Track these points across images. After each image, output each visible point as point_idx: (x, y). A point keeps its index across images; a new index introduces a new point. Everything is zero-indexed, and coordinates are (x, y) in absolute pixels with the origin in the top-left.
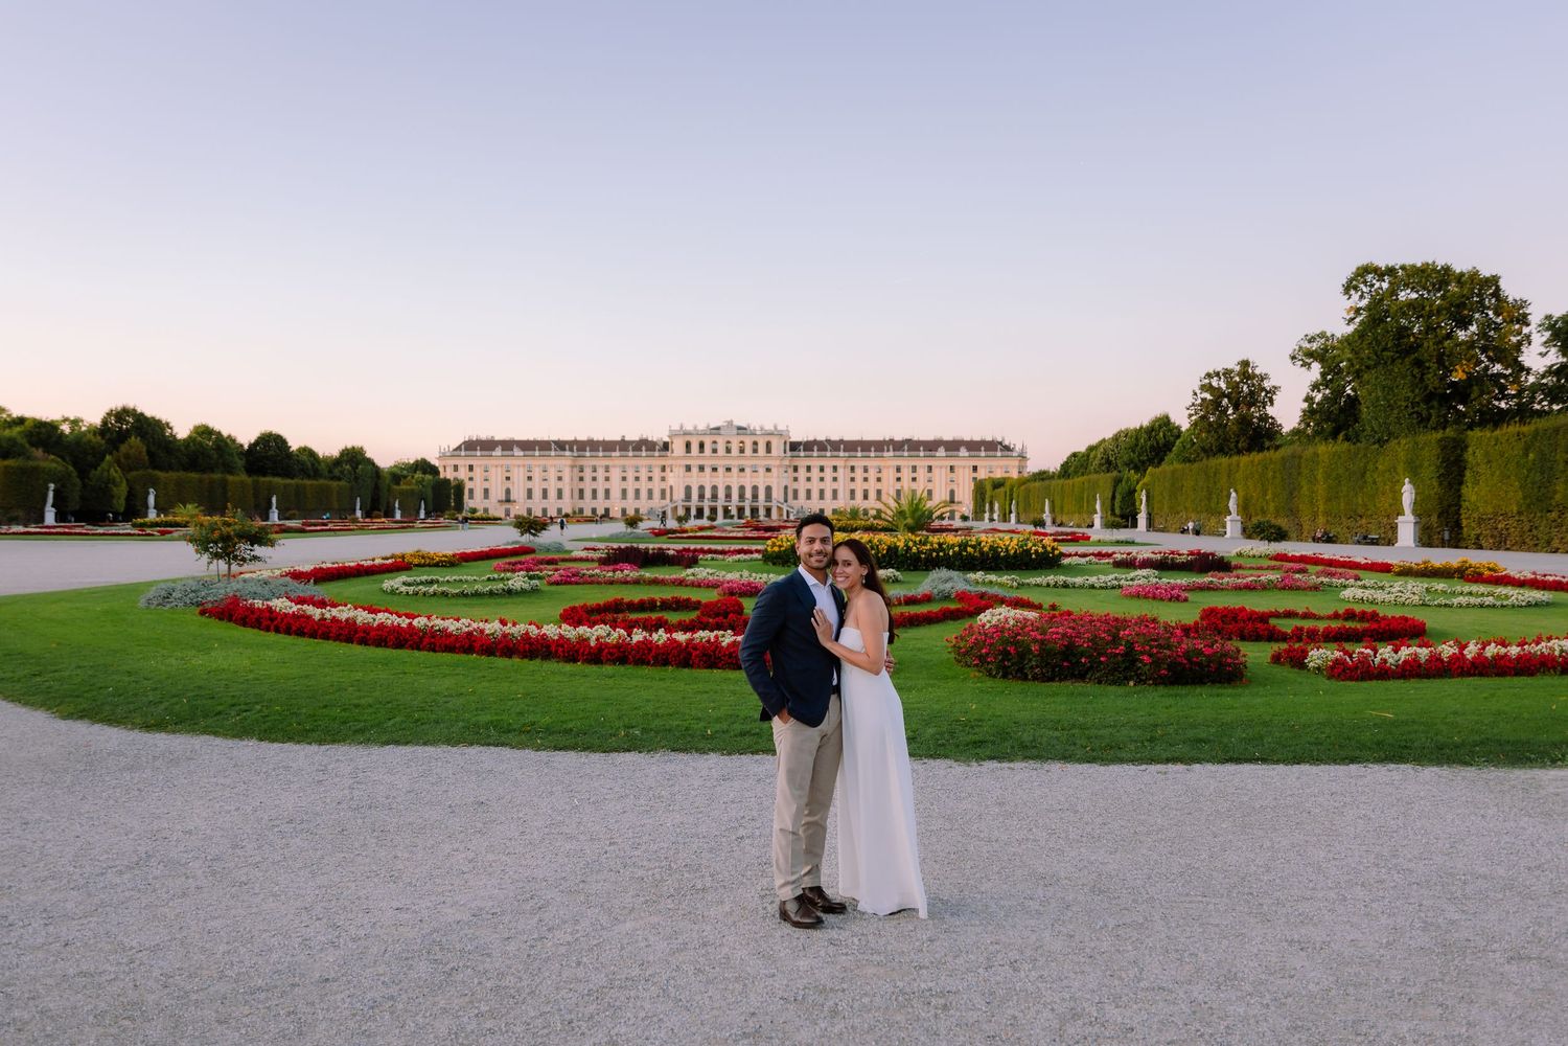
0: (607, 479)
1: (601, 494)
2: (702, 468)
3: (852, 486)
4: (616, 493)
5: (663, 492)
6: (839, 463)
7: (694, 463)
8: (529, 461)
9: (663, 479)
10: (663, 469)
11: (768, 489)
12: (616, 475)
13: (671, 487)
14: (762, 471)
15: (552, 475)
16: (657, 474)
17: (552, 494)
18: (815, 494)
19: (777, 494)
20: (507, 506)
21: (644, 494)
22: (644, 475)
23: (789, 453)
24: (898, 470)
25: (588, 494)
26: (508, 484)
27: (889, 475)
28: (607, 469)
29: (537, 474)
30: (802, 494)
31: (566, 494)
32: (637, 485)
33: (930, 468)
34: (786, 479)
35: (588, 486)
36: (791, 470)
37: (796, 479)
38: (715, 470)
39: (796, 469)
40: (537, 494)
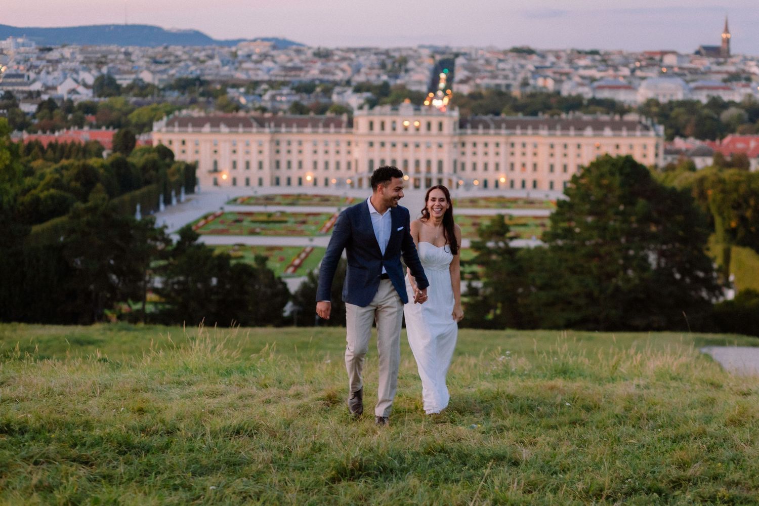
0: (300, 152)
1: (295, 165)
2: (383, 144)
3: (512, 159)
4: (308, 164)
5: (349, 165)
6: (501, 140)
7: (377, 140)
8: (234, 137)
9: (349, 152)
10: (349, 143)
11: (440, 163)
12: (308, 148)
13: (357, 161)
14: (434, 147)
15: (254, 148)
16: (343, 148)
17: (254, 165)
18: (480, 166)
19: (447, 168)
20: (215, 175)
21: (332, 165)
22: (332, 148)
23: (458, 131)
24: (552, 146)
25: (283, 165)
26: (215, 157)
27: (543, 151)
28: (300, 143)
29: (241, 148)
30: (469, 167)
31: (266, 165)
32: (326, 158)
33: (579, 146)
34: (455, 155)
35: (283, 158)
36: (459, 146)
37: (463, 154)
38: (394, 145)
39: (463, 144)
40: (241, 165)
